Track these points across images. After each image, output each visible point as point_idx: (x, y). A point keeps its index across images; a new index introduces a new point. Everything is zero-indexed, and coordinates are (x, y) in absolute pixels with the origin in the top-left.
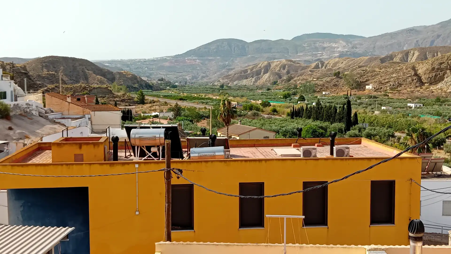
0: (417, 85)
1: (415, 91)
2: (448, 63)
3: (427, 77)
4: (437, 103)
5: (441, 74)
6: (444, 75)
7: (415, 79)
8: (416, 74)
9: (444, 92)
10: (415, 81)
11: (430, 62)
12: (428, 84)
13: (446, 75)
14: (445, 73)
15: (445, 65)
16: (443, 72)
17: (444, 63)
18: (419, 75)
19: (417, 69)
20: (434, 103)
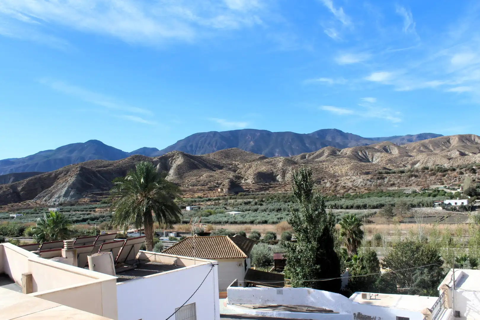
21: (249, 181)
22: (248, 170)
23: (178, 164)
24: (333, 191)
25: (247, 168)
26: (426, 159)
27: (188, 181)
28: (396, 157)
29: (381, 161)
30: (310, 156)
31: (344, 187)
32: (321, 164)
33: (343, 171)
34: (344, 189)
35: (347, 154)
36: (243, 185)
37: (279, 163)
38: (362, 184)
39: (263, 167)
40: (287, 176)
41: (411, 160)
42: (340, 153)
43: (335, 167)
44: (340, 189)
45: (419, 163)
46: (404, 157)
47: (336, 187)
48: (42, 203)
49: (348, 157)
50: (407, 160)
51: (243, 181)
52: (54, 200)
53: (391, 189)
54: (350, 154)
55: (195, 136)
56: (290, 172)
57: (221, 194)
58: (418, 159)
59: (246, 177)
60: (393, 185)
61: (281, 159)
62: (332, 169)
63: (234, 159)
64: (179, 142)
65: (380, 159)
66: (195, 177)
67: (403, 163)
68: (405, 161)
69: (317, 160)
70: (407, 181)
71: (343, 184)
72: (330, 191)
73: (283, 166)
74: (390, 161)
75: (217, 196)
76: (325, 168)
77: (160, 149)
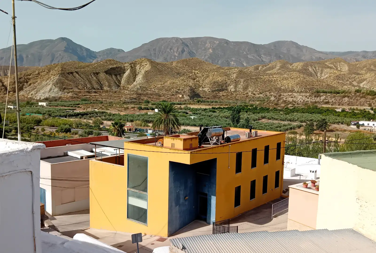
0: (5, 93)
1: (4, 97)
2: (25, 78)
3: (12, 87)
4: (28, 105)
5: (21, 85)
6: (23, 86)
7: (3, 89)
8: (3, 85)
9: (26, 98)
10: (3, 90)
11: (12, 77)
12: (12, 92)
13: (24, 86)
14: (23, 85)
15: (23, 80)
16: (22, 84)
17: (22, 78)
18: (5, 86)
19: (3, 81)
20: (26, 105)
21: (206, 89)
22: (206, 79)
23: (146, 70)
24: (275, 104)
25: (205, 77)
26: (373, 78)
27: (154, 85)
28: (344, 74)
29: (329, 77)
30: (263, 67)
31: (285, 101)
32: (272, 76)
33: (290, 85)
34: (284, 103)
35: (297, 68)
36: (201, 92)
37: (233, 74)
38: (301, 100)
39: (219, 78)
40: (239, 87)
41: (359, 78)
42: (291, 67)
43: (283, 81)
44: (282, 103)
45: (365, 81)
46: (352, 74)
47: (278, 101)
48: (29, 97)
49: (298, 71)
50: (354, 78)
51: (201, 89)
52: (40, 95)
53: (325, 106)
54: (301, 68)
55: (158, 40)
56: (242, 84)
57: (182, 99)
58: (365, 78)
59: (203, 86)
60: (327, 103)
61: (235, 70)
62: (280, 82)
63: (194, 68)
64: (144, 45)
65: (329, 74)
66: (160, 83)
67: (350, 80)
68: (352, 78)
69: (268, 72)
70: (340, 101)
71: (284, 99)
72: (273, 104)
73: (237, 77)
74: (338, 77)
75: (179, 101)
76: (274, 81)
77: (126, 51)
